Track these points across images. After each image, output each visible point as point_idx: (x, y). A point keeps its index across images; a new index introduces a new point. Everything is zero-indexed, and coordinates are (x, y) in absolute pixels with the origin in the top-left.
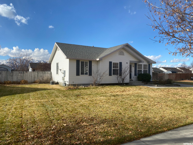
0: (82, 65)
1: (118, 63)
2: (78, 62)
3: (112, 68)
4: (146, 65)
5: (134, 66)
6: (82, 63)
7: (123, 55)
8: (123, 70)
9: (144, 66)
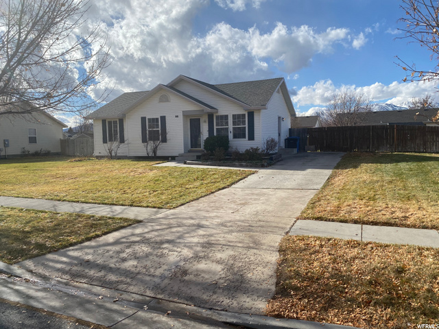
0: (110, 127)
1: (158, 119)
3: (147, 129)
6: (110, 123)
7: (167, 101)
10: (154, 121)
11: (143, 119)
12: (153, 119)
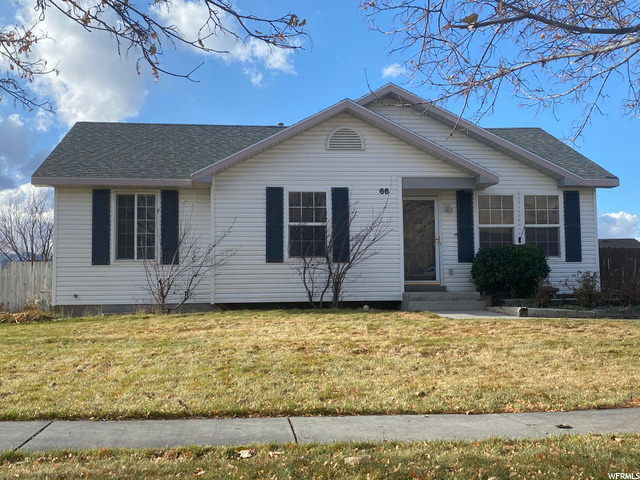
0: (125, 214)
1: (324, 195)
2: (100, 197)
3: (287, 223)
4: (542, 199)
5: (448, 210)
6: (125, 202)
7: (356, 146)
8: (355, 229)
9: (526, 206)
10: (309, 202)
11: (274, 195)
12: (308, 196)
